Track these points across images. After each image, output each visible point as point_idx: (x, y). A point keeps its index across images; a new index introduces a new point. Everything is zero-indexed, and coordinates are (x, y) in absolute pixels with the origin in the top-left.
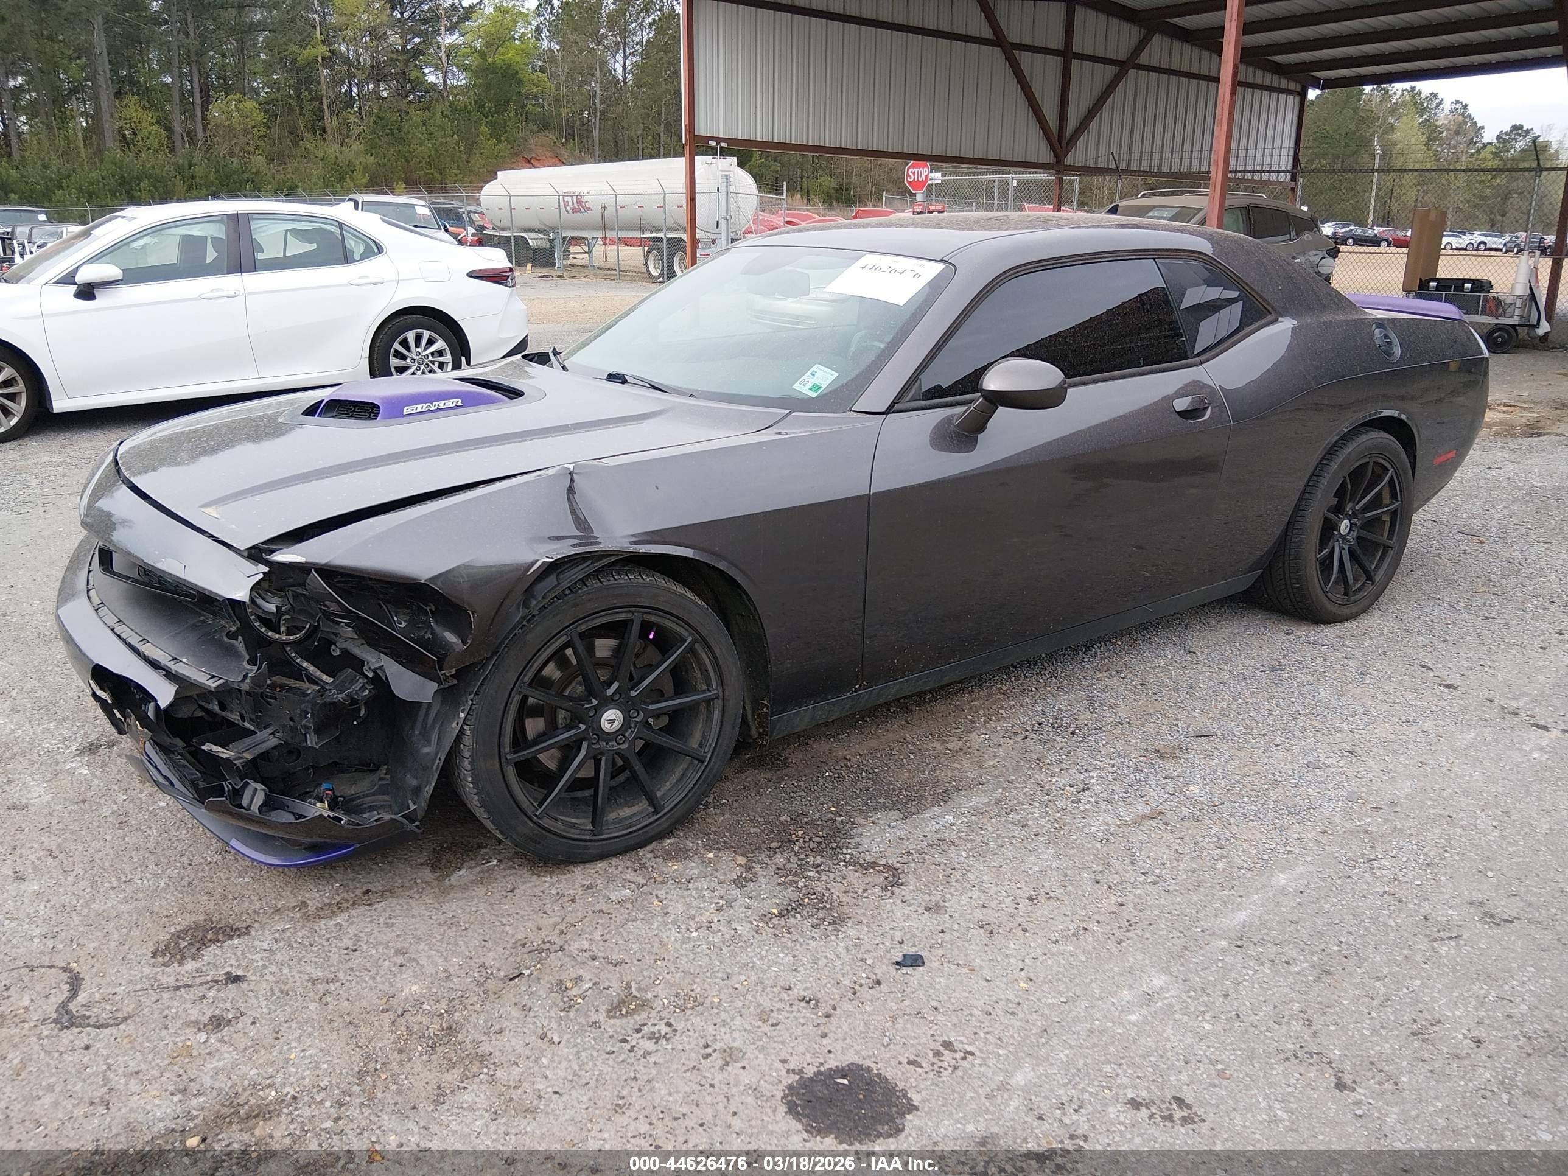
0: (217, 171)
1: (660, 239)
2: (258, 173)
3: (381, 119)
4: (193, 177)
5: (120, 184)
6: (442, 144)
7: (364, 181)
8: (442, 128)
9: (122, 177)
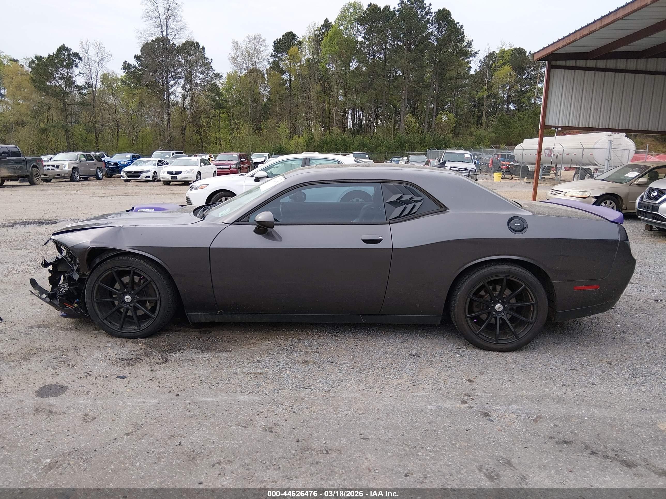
0: (434, 140)
1: (579, 168)
2: (449, 141)
3: (502, 119)
4: (425, 142)
5: (400, 145)
6: (525, 128)
7: (488, 143)
8: (527, 121)
9: (401, 142)
